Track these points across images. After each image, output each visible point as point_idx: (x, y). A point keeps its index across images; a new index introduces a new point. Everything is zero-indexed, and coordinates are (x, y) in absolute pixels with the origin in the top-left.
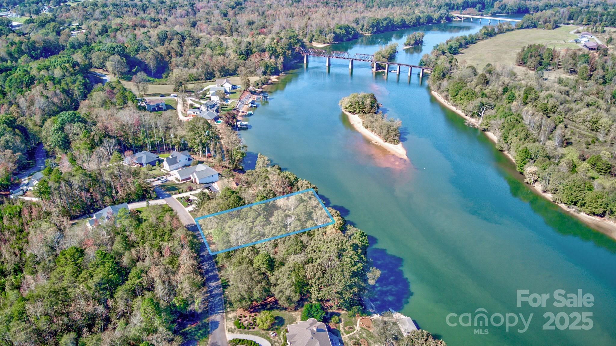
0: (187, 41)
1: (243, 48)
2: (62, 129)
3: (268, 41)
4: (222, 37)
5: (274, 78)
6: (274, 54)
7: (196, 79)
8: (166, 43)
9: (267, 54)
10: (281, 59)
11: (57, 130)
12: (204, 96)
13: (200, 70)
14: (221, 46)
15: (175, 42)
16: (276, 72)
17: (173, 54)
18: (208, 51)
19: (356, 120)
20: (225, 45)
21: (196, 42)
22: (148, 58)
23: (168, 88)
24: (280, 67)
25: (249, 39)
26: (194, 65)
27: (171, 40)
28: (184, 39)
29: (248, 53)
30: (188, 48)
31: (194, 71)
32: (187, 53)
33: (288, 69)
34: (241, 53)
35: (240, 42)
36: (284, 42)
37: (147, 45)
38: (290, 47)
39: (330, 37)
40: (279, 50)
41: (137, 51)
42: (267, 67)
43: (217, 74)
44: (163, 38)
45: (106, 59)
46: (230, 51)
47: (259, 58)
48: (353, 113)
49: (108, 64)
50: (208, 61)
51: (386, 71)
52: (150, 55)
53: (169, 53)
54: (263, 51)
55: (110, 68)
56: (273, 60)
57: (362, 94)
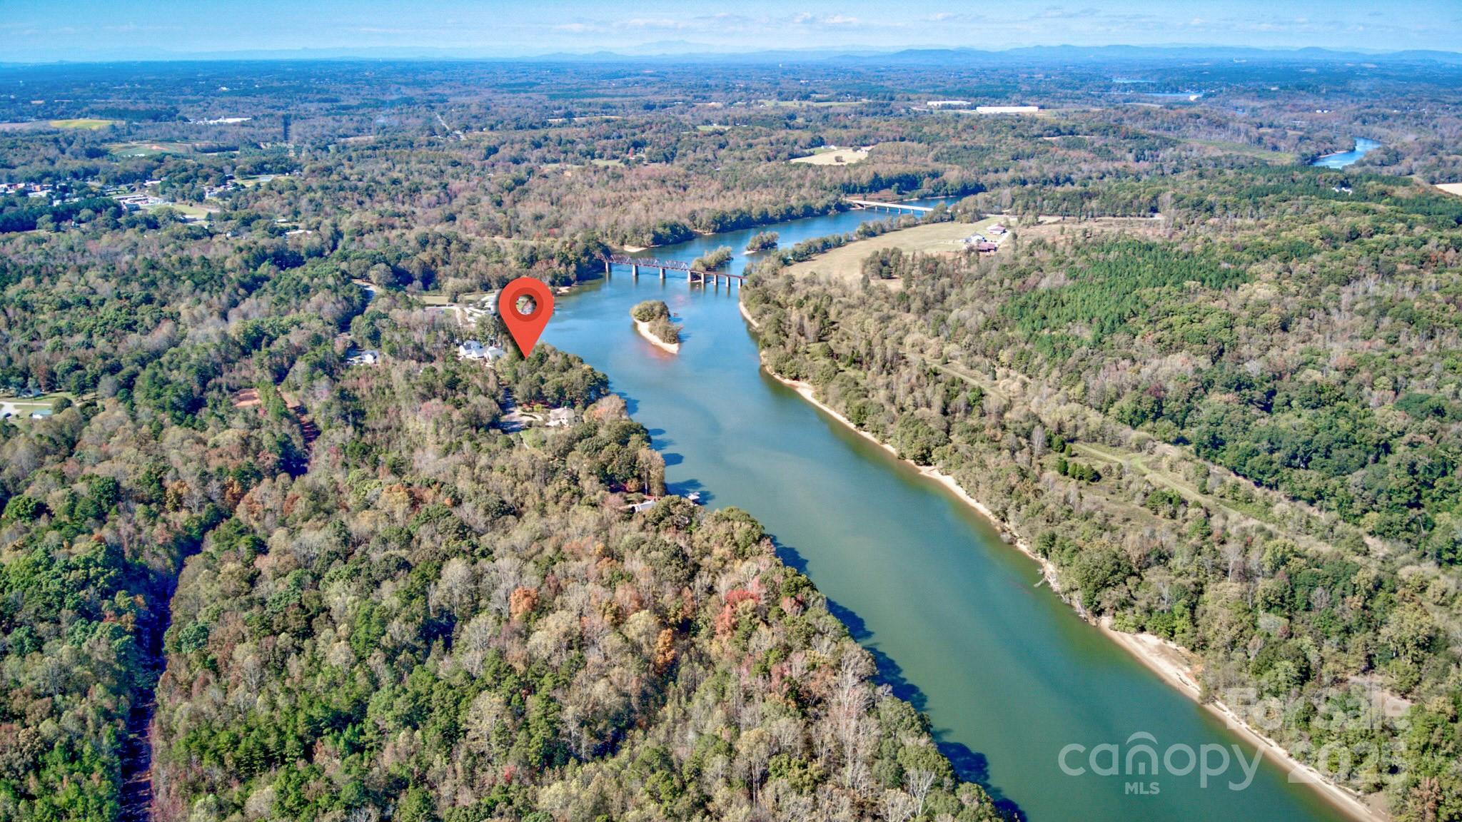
0: (454, 246)
1: (526, 254)
2: (372, 324)
3: (557, 246)
4: (497, 238)
5: (564, 290)
6: (565, 260)
7: (470, 291)
8: (428, 248)
9: (556, 262)
10: (573, 267)
11: (369, 325)
12: (483, 307)
13: (474, 281)
14: (498, 251)
15: (439, 247)
16: (567, 282)
17: (439, 262)
18: (483, 258)
19: (644, 328)
20: (503, 251)
21: (465, 247)
22: (413, 266)
23: (443, 299)
24: (573, 277)
25: (533, 243)
26: (466, 275)
27: (434, 244)
28: (449, 243)
29: (532, 260)
30: (455, 255)
31: (468, 281)
32: (454, 261)
33: (584, 279)
34: (524, 260)
35: (522, 248)
36: (580, 246)
37: (410, 252)
38: (587, 252)
39: (648, 238)
40: (571, 256)
41: (399, 258)
42: (555, 276)
43: (495, 285)
44: (424, 243)
45: (368, 268)
46: (509, 258)
47: (545, 266)
48: (643, 320)
49: (373, 274)
50: (483, 270)
51: (702, 281)
52: (415, 264)
53: (434, 261)
54: (552, 258)
55: (374, 279)
56: (563, 269)
57: (652, 302)
